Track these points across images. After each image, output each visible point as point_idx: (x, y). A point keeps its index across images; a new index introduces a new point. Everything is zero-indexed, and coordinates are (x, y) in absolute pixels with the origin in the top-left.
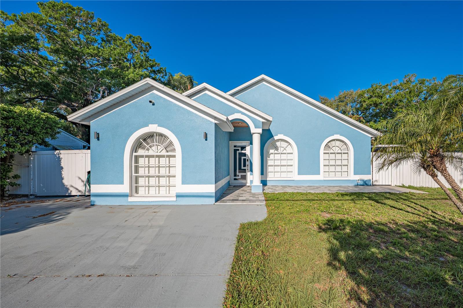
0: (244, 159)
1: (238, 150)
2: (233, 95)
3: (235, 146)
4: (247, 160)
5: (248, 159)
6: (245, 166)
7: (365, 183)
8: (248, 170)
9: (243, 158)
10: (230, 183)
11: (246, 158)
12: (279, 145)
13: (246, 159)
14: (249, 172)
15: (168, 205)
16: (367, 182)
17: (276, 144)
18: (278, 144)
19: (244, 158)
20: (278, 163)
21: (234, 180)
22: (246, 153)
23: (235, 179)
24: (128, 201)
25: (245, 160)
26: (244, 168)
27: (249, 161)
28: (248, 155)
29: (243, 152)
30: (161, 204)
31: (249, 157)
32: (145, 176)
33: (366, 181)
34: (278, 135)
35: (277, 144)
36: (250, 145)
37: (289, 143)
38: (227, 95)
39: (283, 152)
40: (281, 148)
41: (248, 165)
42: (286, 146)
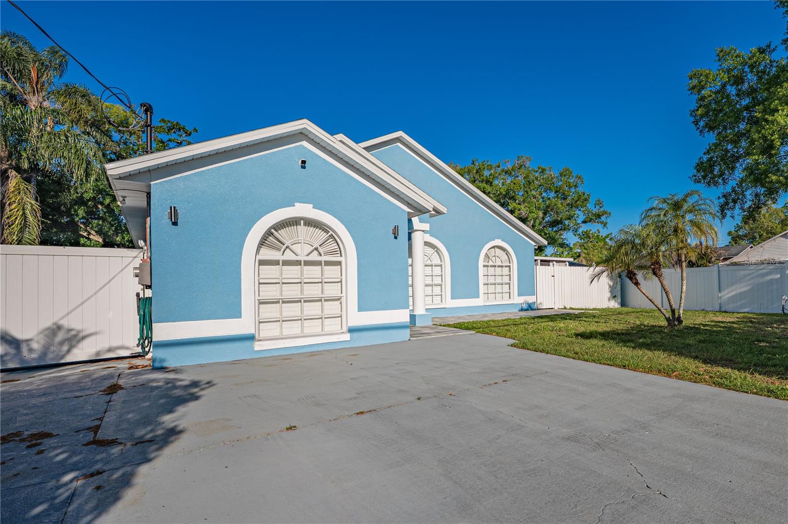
2: (367, 149)
7: (530, 307)
15: (336, 349)
16: (532, 305)
24: (254, 349)
30: (321, 348)
32: (281, 301)
33: (531, 303)
38: (360, 147)
42: (432, 252)
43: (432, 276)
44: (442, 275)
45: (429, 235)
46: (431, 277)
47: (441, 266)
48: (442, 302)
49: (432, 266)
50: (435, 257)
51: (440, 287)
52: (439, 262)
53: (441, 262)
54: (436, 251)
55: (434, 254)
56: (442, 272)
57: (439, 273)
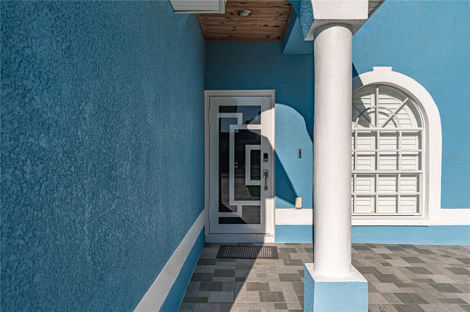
0: (252, 152)
1: (235, 121)
3: (223, 109)
4: (266, 156)
5: (268, 152)
6: (256, 176)
8: (266, 188)
9: (249, 148)
10: (206, 233)
11: (262, 148)
12: (373, 105)
13: (259, 151)
14: (270, 197)
17: (362, 104)
18: (368, 101)
19: (255, 147)
20: (368, 167)
21: (220, 223)
22: (262, 134)
23: (222, 221)
25: (256, 154)
26: (255, 183)
27: (271, 158)
28: (266, 139)
29: (250, 127)
31: (271, 147)
34: (374, 68)
35: (364, 101)
36: (276, 105)
37: (408, 96)
39: (386, 128)
40: (380, 116)
41: (266, 174)
42: (398, 107)
43: (397, 155)
44: (420, 155)
45: (390, 68)
46: (395, 158)
47: (419, 134)
48: (418, 211)
49: (397, 134)
50: (406, 116)
51: (415, 178)
52: (414, 127)
53: (420, 125)
54: (407, 103)
55: (402, 111)
56: (420, 147)
57: (415, 149)
